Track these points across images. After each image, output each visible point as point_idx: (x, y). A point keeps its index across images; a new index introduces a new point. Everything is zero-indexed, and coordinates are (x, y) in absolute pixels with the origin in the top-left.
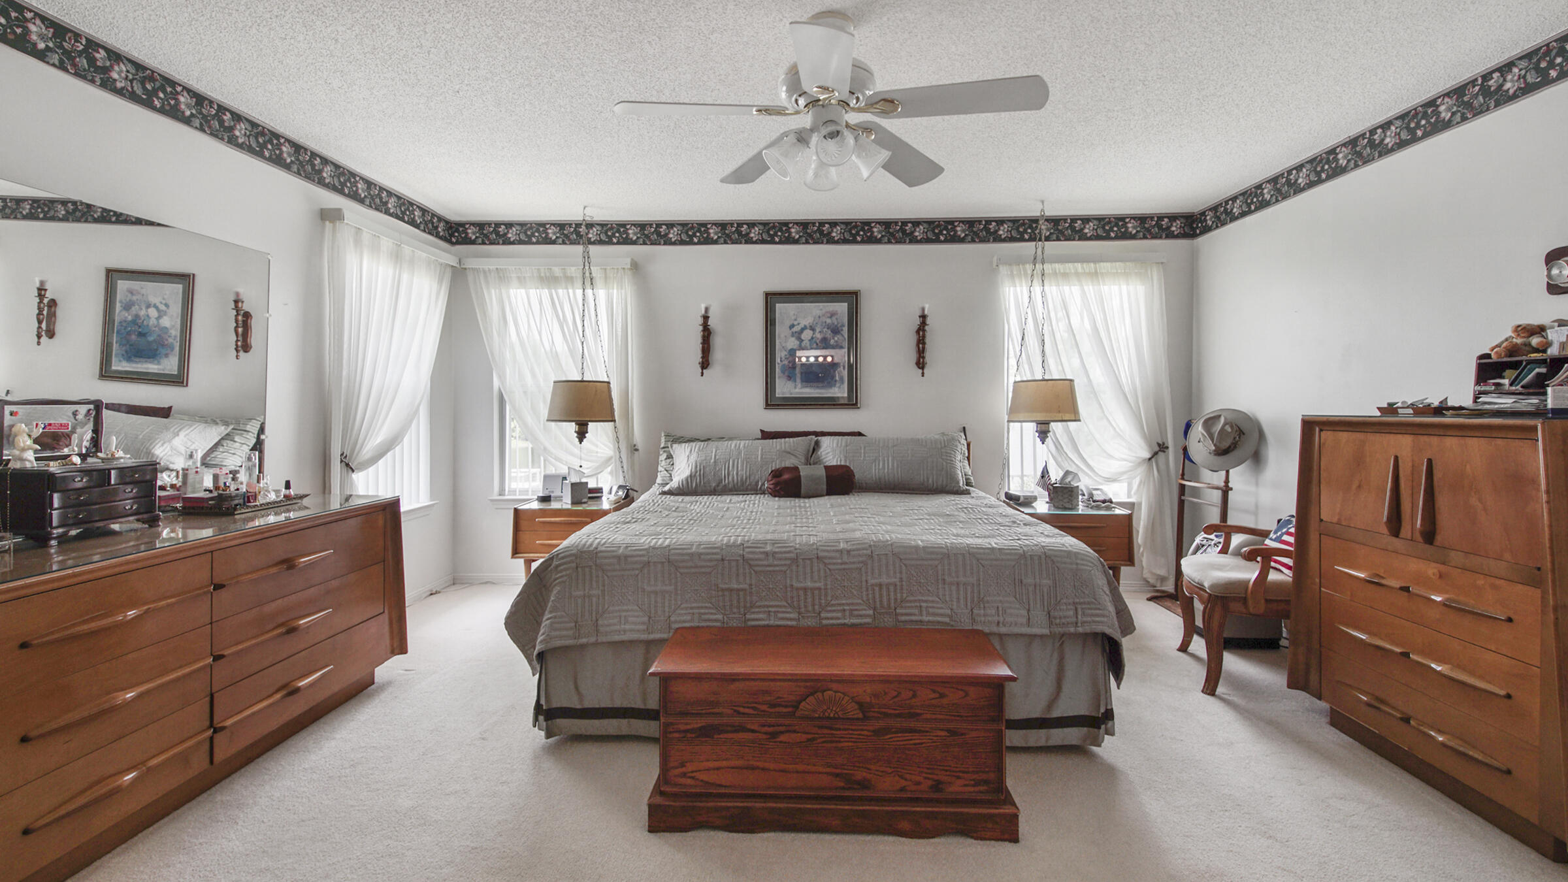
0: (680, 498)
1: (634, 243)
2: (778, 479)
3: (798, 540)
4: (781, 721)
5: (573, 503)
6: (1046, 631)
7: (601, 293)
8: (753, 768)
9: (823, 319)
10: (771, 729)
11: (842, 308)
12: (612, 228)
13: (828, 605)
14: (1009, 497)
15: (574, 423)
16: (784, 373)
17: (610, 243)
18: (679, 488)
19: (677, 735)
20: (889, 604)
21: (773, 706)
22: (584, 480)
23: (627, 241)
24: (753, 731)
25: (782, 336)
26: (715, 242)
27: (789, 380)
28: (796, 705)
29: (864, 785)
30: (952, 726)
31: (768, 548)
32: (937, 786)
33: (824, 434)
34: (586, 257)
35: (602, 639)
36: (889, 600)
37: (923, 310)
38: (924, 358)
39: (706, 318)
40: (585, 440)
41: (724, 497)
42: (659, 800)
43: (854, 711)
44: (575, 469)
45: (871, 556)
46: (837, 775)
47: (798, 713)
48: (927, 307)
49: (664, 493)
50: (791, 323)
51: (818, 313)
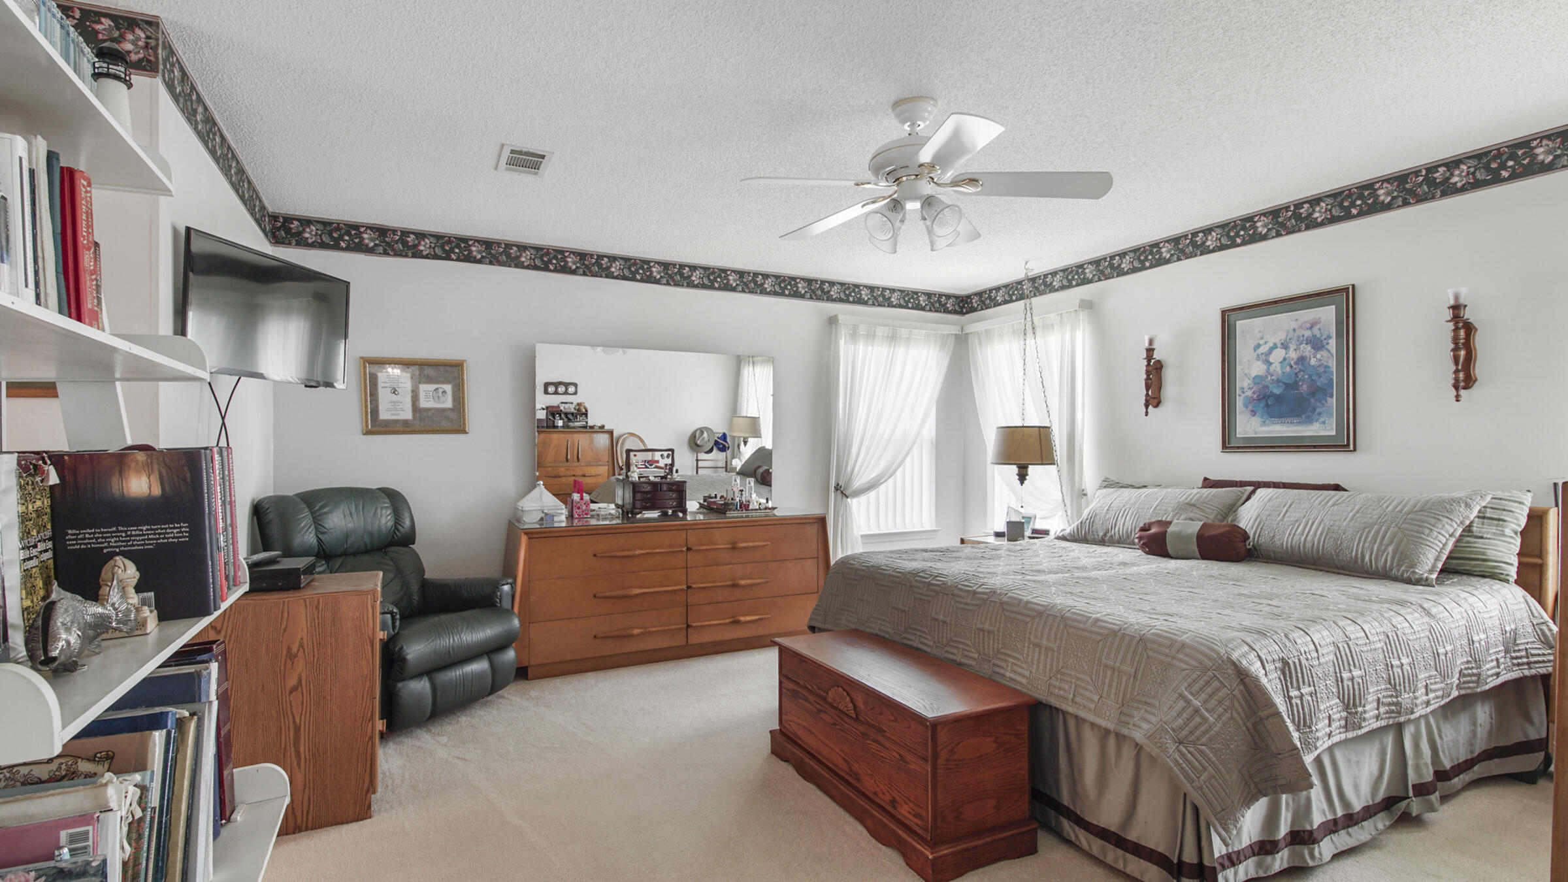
9: (1300, 333)
16: (1247, 408)
27: (1253, 416)
40: (1025, 482)
44: (1015, 511)
50: (1257, 342)
51: (1294, 325)
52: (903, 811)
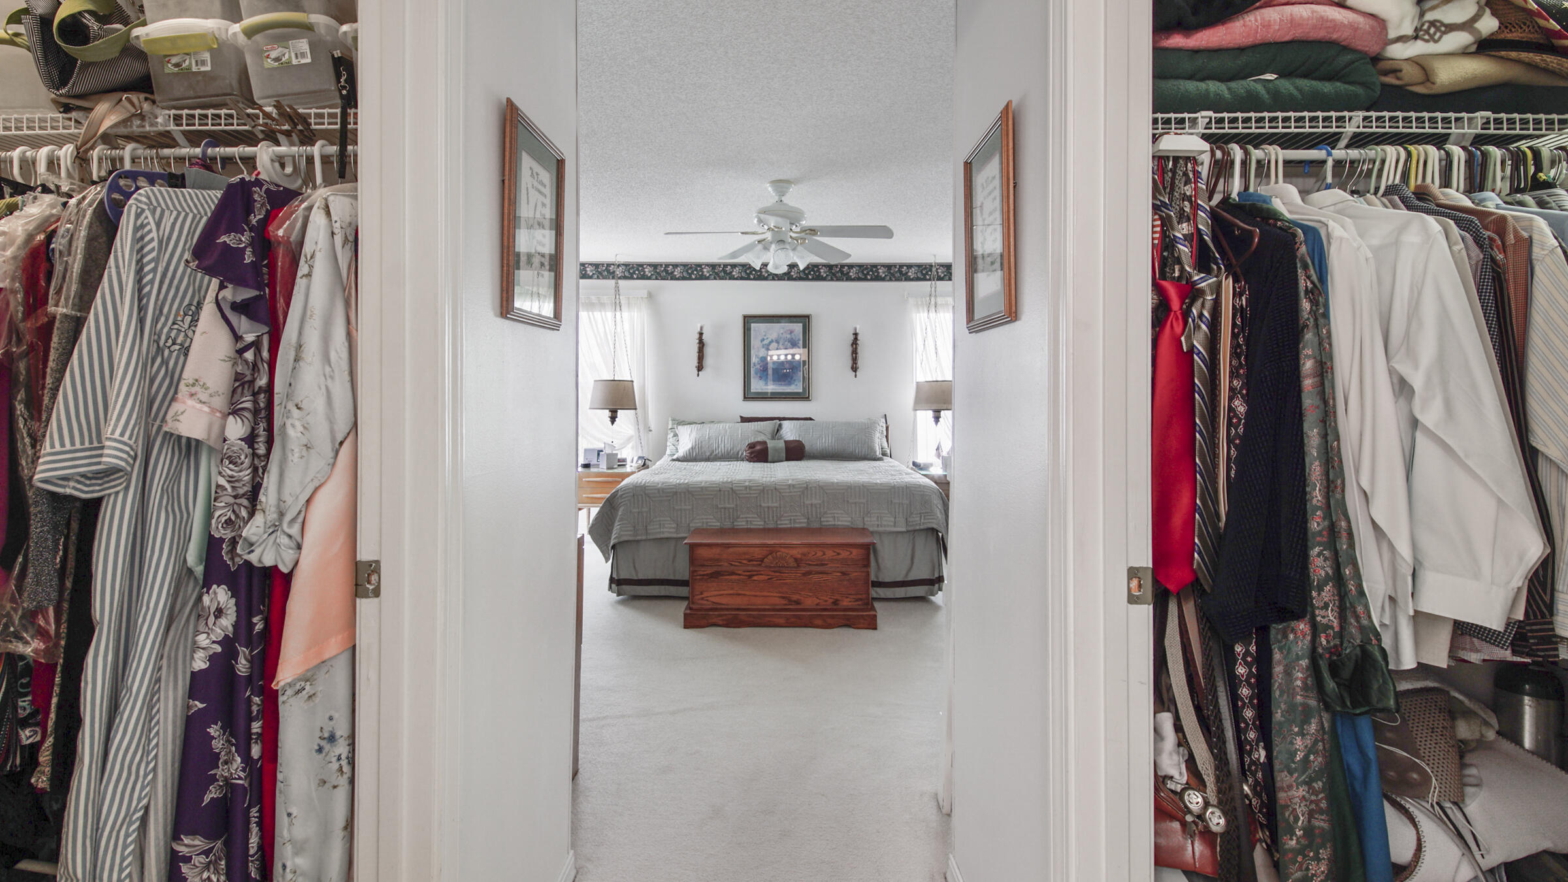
0: (685, 463)
1: (649, 278)
2: (753, 450)
3: (764, 479)
4: (755, 568)
5: (608, 468)
6: (904, 529)
7: (626, 314)
8: (739, 595)
10: (748, 573)
11: (798, 327)
12: (633, 267)
13: (782, 516)
14: (914, 464)
15: (608, 411)
17: (631, 278)
18: (684, 456)
19: (698, 577)
20: (817, 515)
21: (750, 561)
22: (614, 452)
23: (644, 277)
24: (739, 575)
25: (756, 347)
26: (707, 278)
28: (762, 561)
29: (798, 602)
30: (844, 570)
31: (747, 484)
32: (835, 602)
33: (785, 419)
34: (617, 288)
35: (649, 537)
36: (816, 512)
37: (855, 329)
38: (856, 364)
39: (701, 334)
41: (715, 463)
42: (688, 612)
43: (792, 563)
45: (807, 488)
46: (783, 598)
47: (763, 565)
48: (858, 327)
49: (674, 460)
52: (845, 603)
